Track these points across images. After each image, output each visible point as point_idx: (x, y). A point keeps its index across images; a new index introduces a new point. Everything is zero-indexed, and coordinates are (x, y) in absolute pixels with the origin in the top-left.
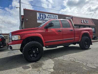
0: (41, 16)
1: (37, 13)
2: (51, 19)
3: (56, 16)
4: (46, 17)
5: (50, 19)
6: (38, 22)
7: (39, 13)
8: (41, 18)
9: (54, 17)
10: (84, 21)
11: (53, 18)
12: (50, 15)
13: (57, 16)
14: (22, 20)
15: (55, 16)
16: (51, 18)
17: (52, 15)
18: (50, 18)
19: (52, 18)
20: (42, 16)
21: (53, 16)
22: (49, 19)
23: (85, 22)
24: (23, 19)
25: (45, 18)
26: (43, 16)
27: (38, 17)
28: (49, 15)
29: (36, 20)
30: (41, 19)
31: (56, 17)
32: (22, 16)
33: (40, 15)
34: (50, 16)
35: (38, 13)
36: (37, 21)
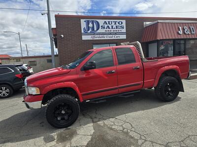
1: (82, 20)
3: (120, 23)
4: (100, 27)
7: (85, 20)
11: (114, 26)
14: (54, 37)
16: (111, 27)
17: (113, 20)
20: (91, 25)
25: (98, 29)
26: (93, 25)
27: (84, 29)
28: (107, 21)
30: (89, 32)
32: (53, 29)
36: (82, 38)
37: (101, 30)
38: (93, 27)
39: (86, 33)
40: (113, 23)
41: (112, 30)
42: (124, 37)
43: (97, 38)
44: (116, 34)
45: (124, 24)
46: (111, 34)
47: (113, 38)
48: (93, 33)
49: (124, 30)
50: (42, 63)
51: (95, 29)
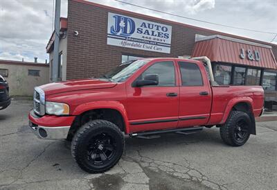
0: (120, 25)
1: (109, 13)
4: (136, 30)
5: (146, 36)
6: (110, 42)
7: (114, 14)
8: (121, 32)
9: (161, 31)
10: (247, 53)
11: (156, 33)
12: (149, 24)
13: (170, 28)
14: (61, 33)
15: (163, 28)
16: (151, 33)
17: (155, 23)
18: (148, 34)
19: (153, 32)
20: (122, 24)
21: (158, 29)
22: (142, 35)
23: (252, 58)
24: (63, 30)
25: (132, 32)
26: (126, 25)
27: (112, 28)
28: (147, 22)
29: (105, 36)
30: (118, 34)
31: (167, 30)
32: (61, 19)
33: (119, 22)
34: (147, 26)
35: (111, 15)
36: (106, 41)
37: (135, 35)
38: (126, 28)
39: (114, 35)
40: (155, 28)
41: (153, 37)
42: (167, 50)
43: (129, 45)
44: (157, 44)
45: (170, 32)
46: (150, 42)
47: (153, 50)
48: (125, 36)
49: (169, 41)
51: (128, 32)
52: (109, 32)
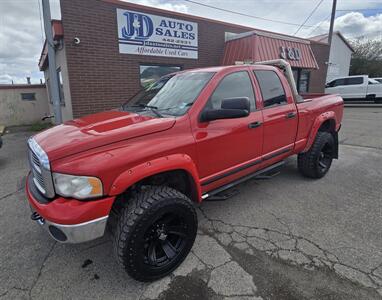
0: (134, 25)
1: (118, 10)
2: (170, 38)
3: (189, 28)
4: (155, 31)
5: (167, 37)
7: (125, 11)
8: (135, 35)
9: (184, 30)
11: (179, 33)
12: (170, 23)
13: (195, 25)
14: (56, 42)
15: (187, 26)
16: (173, 34)
17: (177, 21)
18: (170, 35)
19: (176, 32)
20: (136, 24)
21: (181, 28)
22: (163, 37)
24: (58, 38)
25: (150, 34)
26: (141, 24)
27: (124, 29)
28: (167, 20)
29: (116, 43)
30: (133, 38)
31: (192, 29)
32: (54, 22)
34: (168, 24)
35: (120, 12)
36: (118, 49)
37: (154, 38)
38: (141, 29)
39: (127, 40)
40: (178, 27)
41: (176, 39)
42: (194, 55)
43: (148, 51)
44: (181, 47)
45: (195, 31)
46: (172, 46)
47: (177, 56)
48: (140, 41)
49: (195, 43)
50: (8, 101)
51: (145, 34)
52: (120, 36)
